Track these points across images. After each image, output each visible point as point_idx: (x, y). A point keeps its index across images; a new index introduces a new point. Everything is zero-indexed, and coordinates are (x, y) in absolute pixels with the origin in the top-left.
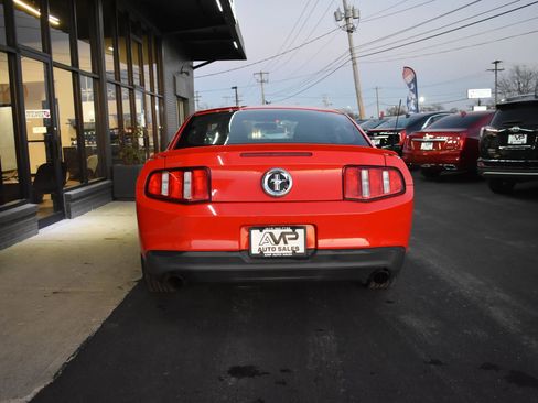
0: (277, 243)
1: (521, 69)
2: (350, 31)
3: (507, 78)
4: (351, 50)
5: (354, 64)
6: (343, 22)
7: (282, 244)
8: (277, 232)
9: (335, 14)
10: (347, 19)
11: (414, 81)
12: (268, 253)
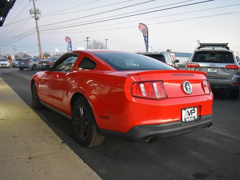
0: (189, 115)
1: (96, 41)
2: (36, 19)
3: (91, 44)
4: (37, 27)
5: (38, 33)
6: (33, 15)
7: (191, 115)
8: (189, 110)
9: (30, 11)
10: (35, 14)
11: (70, 42)
12: (187, 120)
